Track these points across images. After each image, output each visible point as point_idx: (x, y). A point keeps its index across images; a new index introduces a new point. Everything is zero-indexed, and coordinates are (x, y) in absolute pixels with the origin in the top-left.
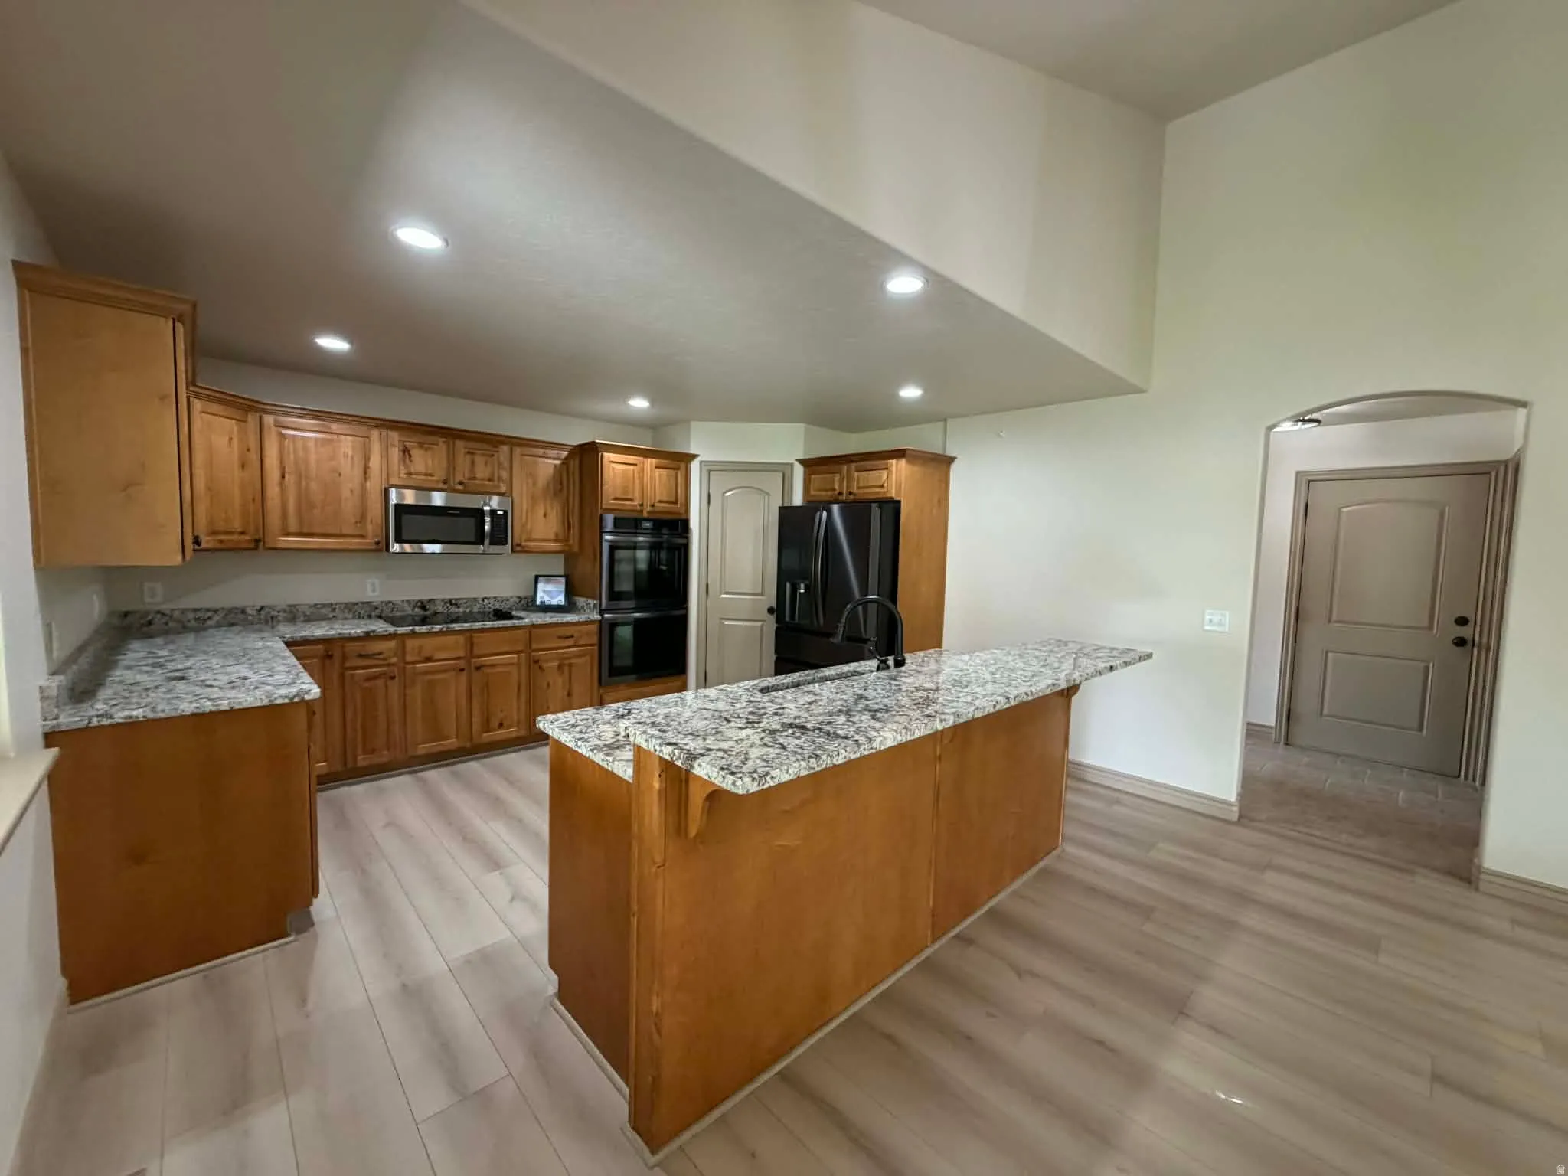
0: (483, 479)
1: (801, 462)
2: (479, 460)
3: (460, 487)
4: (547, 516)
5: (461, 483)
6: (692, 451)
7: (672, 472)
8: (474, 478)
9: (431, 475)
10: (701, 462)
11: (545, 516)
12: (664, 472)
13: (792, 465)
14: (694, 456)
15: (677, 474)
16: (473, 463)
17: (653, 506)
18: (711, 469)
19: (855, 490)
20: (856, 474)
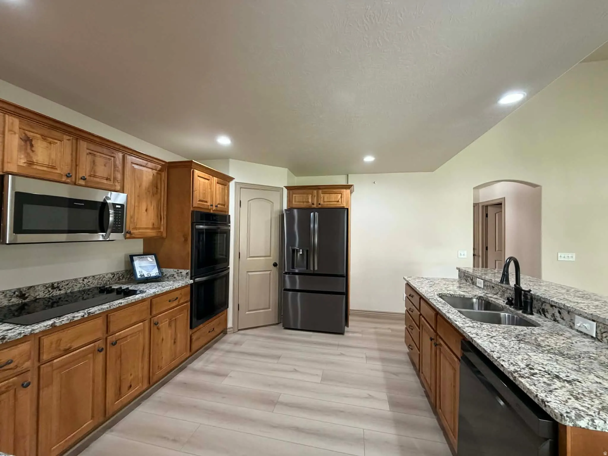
0: (103, 178)
1: (286, 187)
2: (100, 161)
3: (82, 182)
4: (148, 211)
5: (84, 179)
6: (231, 175)
7: (223, 186)
8: (95, 176)
9: (53, 167)
10: (236, 183)
11: (146, 210)
12: (220, 186)
13: (282, 188)
14: (232, 179)
15: (225, 188)
16: (94, 162)
17: (216, 206)
18: (242, 186)
19: (322, 203)
20: (322, 195)
